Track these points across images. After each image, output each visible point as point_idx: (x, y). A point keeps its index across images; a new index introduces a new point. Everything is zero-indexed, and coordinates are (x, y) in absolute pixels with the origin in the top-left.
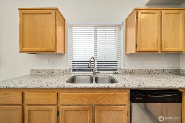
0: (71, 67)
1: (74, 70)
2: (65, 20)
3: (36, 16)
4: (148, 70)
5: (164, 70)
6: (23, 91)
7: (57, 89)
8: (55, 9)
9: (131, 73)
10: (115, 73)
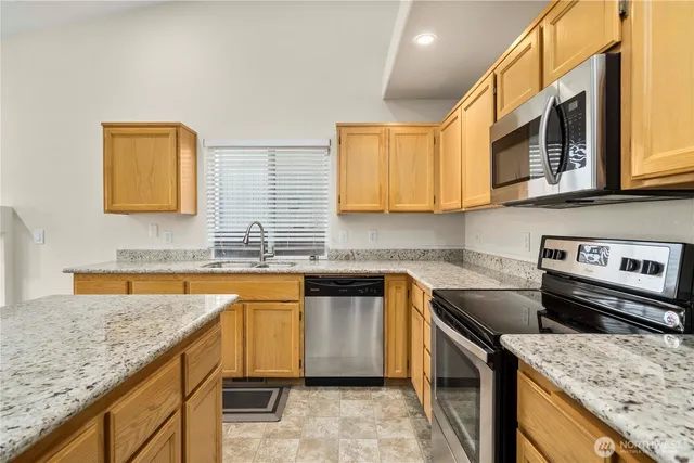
0: (212, 245)
1: (219, 253)
2: (196, 135)
3: (139, 140)
4: (389, 251)
5: (425, 252)
6: (129, 279)
7: (184, 274)
8: (177, 126)
9: (348, 258)
10: (314, 259)
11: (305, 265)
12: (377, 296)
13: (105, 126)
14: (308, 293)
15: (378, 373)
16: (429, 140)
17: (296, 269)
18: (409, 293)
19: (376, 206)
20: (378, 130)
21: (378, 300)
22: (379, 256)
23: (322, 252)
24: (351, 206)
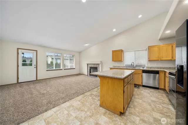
0: (125, 65)
4: (160, 67)
8: (121, 50)
9: (150, 68)
10: (143, 68)
11: (142, 68)
12: (157, 74)
13: (112, 51)
14: (143, 73)
15: (158, 87)
16: (171, 46)
17: (141, 69)
18: (165, 74)
19: (157, 59)
20: (157, 46)
21: (158, 75)
22: (158, 68)
23: (145, 67)
24: (151, 59)
